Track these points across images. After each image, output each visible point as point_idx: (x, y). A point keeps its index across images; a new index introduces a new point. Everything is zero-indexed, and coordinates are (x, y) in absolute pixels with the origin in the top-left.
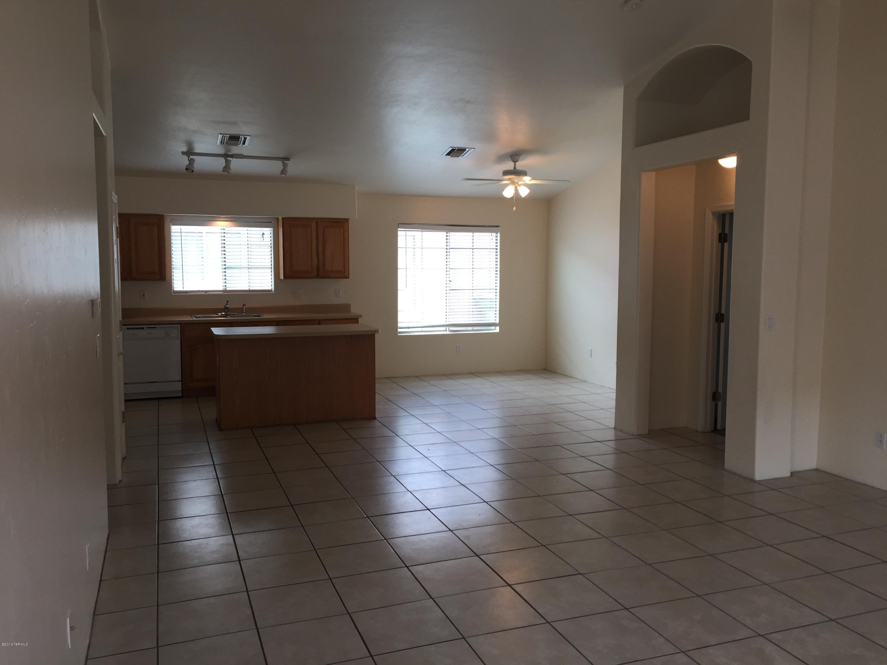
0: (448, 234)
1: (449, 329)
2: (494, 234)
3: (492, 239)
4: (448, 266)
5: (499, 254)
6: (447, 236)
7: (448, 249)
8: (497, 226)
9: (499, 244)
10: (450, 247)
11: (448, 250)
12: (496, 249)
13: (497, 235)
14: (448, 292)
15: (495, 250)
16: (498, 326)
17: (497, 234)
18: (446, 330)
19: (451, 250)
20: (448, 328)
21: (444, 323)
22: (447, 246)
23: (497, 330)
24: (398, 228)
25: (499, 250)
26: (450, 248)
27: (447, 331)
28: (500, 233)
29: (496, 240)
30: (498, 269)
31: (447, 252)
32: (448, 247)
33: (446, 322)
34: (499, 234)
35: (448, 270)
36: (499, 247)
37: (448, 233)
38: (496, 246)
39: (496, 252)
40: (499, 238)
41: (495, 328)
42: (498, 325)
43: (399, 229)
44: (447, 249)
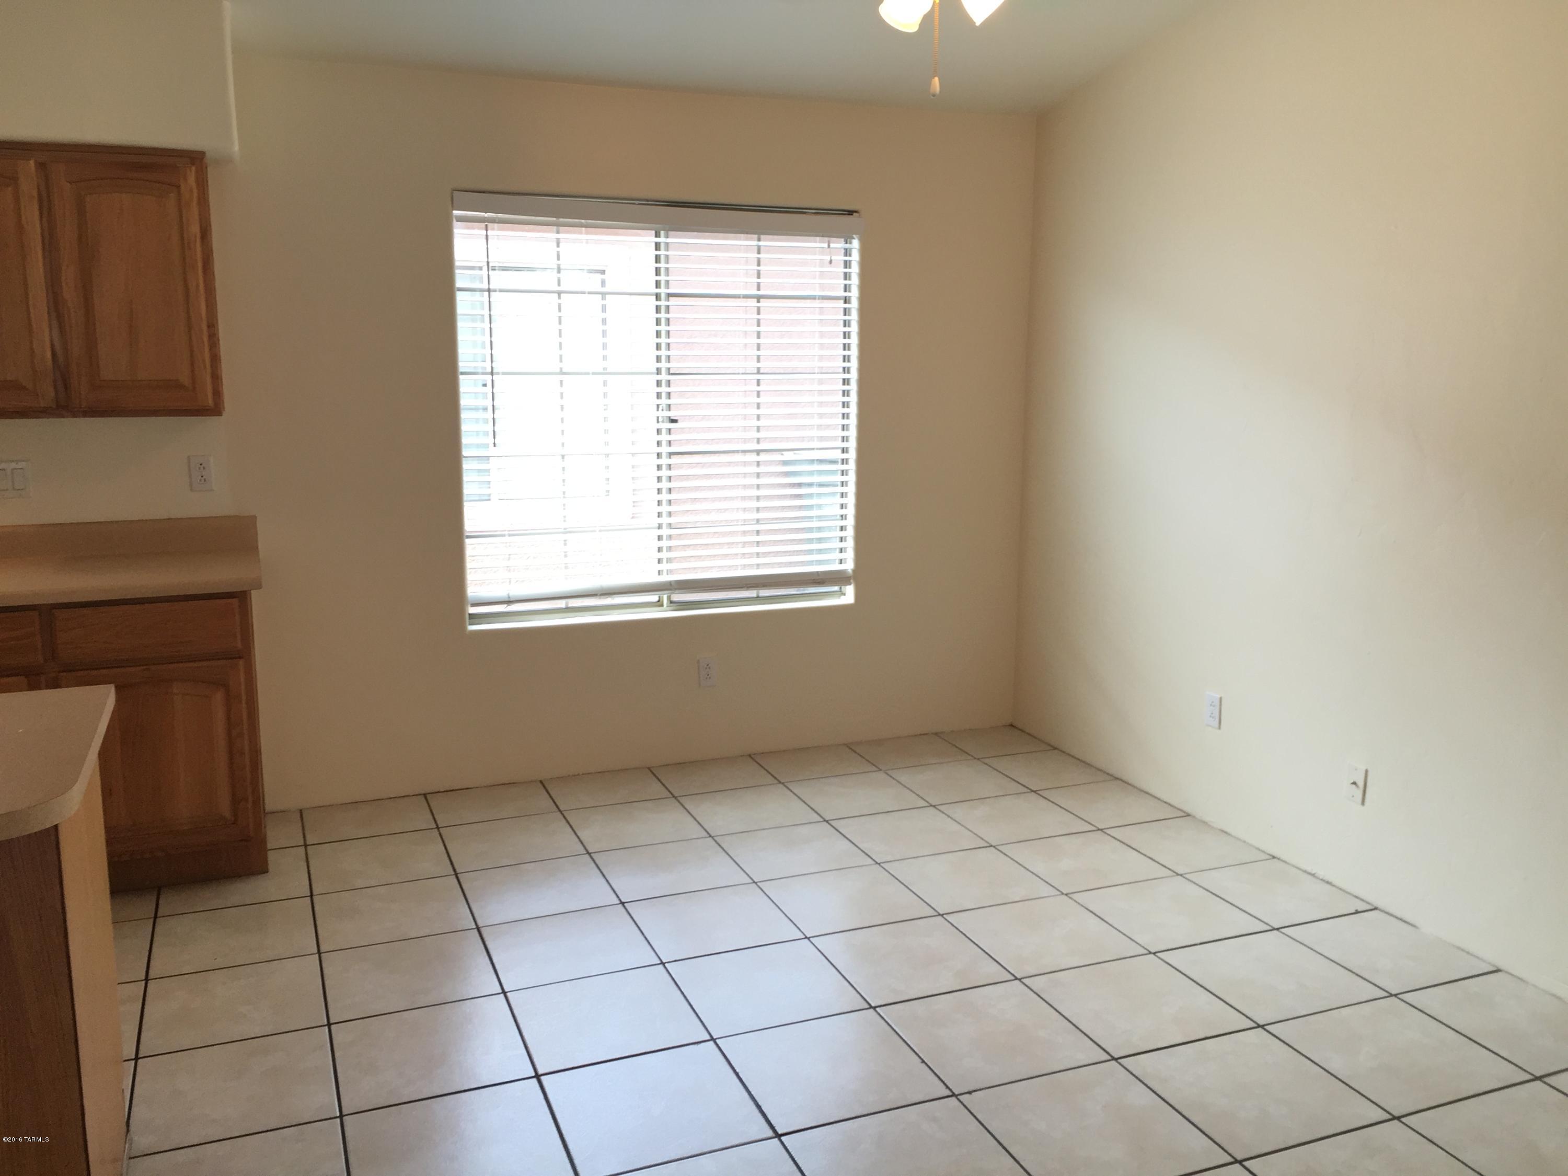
0: (662, 240)
1: (669, 598)
2: (838, 244)
3: (831, 262)
4: (663, 365)
5: (854, 316)
6: (657, 246)
7: (663, 296)
8: (851, 213)
9: (855, 281)
10: (670, 291)
11: (663, 303)
12: (846, 300)
13: (847, 246)
14: (664, 461)
15: (841, 304)
16: (850, 584)
17: (851, 243)
18: (659, 603)
19: (673, 301)
20: (665, 598)
21: (654, 578)
22: (658, 284)
23: (848, 596)
24: (453, 210)
25: (854, 304)
26: (669, 295)
27: (662, 605)
28: (861, 240)
29: (847, 264)
30: (854, 376)
31: (658, 309)
32: (663, 291)
33: (659, 572)
34: (856, 243)
35: (664, 377)
36: (855, 293)
37: (662, 233)
38: (847, 288)
39: (846, 312)
40: (855, 257)
41: (841, 588)
42: (852, 581)
43: (455, 212)
44: (658, 297)
